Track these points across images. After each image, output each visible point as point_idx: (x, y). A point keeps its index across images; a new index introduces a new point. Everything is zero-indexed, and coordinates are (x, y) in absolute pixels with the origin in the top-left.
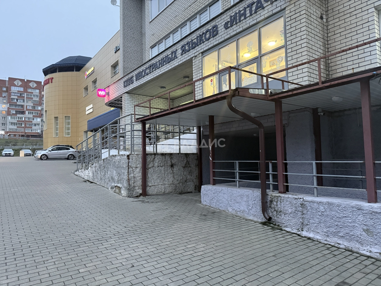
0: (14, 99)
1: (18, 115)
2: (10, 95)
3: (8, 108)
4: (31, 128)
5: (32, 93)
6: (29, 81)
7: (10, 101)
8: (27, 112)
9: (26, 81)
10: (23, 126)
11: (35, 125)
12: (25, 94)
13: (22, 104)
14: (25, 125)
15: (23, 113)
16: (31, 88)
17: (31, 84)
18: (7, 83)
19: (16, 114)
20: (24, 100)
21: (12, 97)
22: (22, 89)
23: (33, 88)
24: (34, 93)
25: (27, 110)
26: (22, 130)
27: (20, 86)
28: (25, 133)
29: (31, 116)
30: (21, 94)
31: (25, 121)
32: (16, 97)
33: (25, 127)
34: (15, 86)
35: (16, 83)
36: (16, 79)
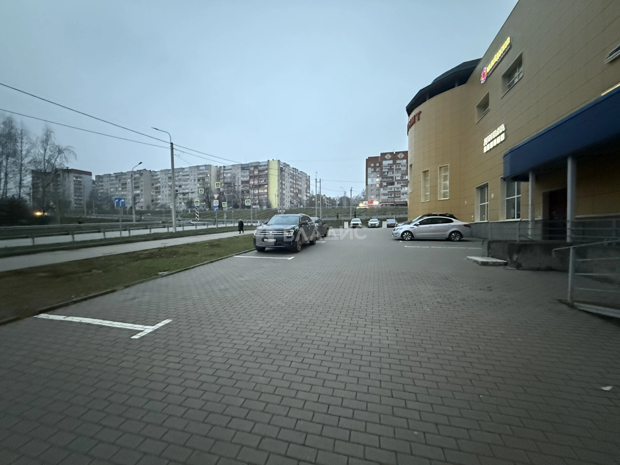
0: (385, 172)
1: (389, 186)
2: (382, 169)
3: (381, 181)
4: (400, 197)
5: (400, 164)
6: (397, 153)
7: (382, 175)
8: (396, 183)
9: (394, 153)
10: (393, 196)
11: (403, 194)
12: (394, 166)
13: (392, 175)
14: (395, 195)
15: (393, 184)
16: (399, 159)
17: (399, 156)
18: (379, 159)
19: (387, 186)
20: (393, 172)
21: (384, 170)
22: (391, 162)
23: (401, 159)
24: (402, 164)
25: (396, 180)
26: (392, 200)
27: (390, 159)
28: (395, 202)
29: (399, 186)
30: (390, 167)
31: (394, 191)
32: (387, 170)
33: (395, 197)
34: (386, 160)
35: (386, 157)
36: (386, 154)
